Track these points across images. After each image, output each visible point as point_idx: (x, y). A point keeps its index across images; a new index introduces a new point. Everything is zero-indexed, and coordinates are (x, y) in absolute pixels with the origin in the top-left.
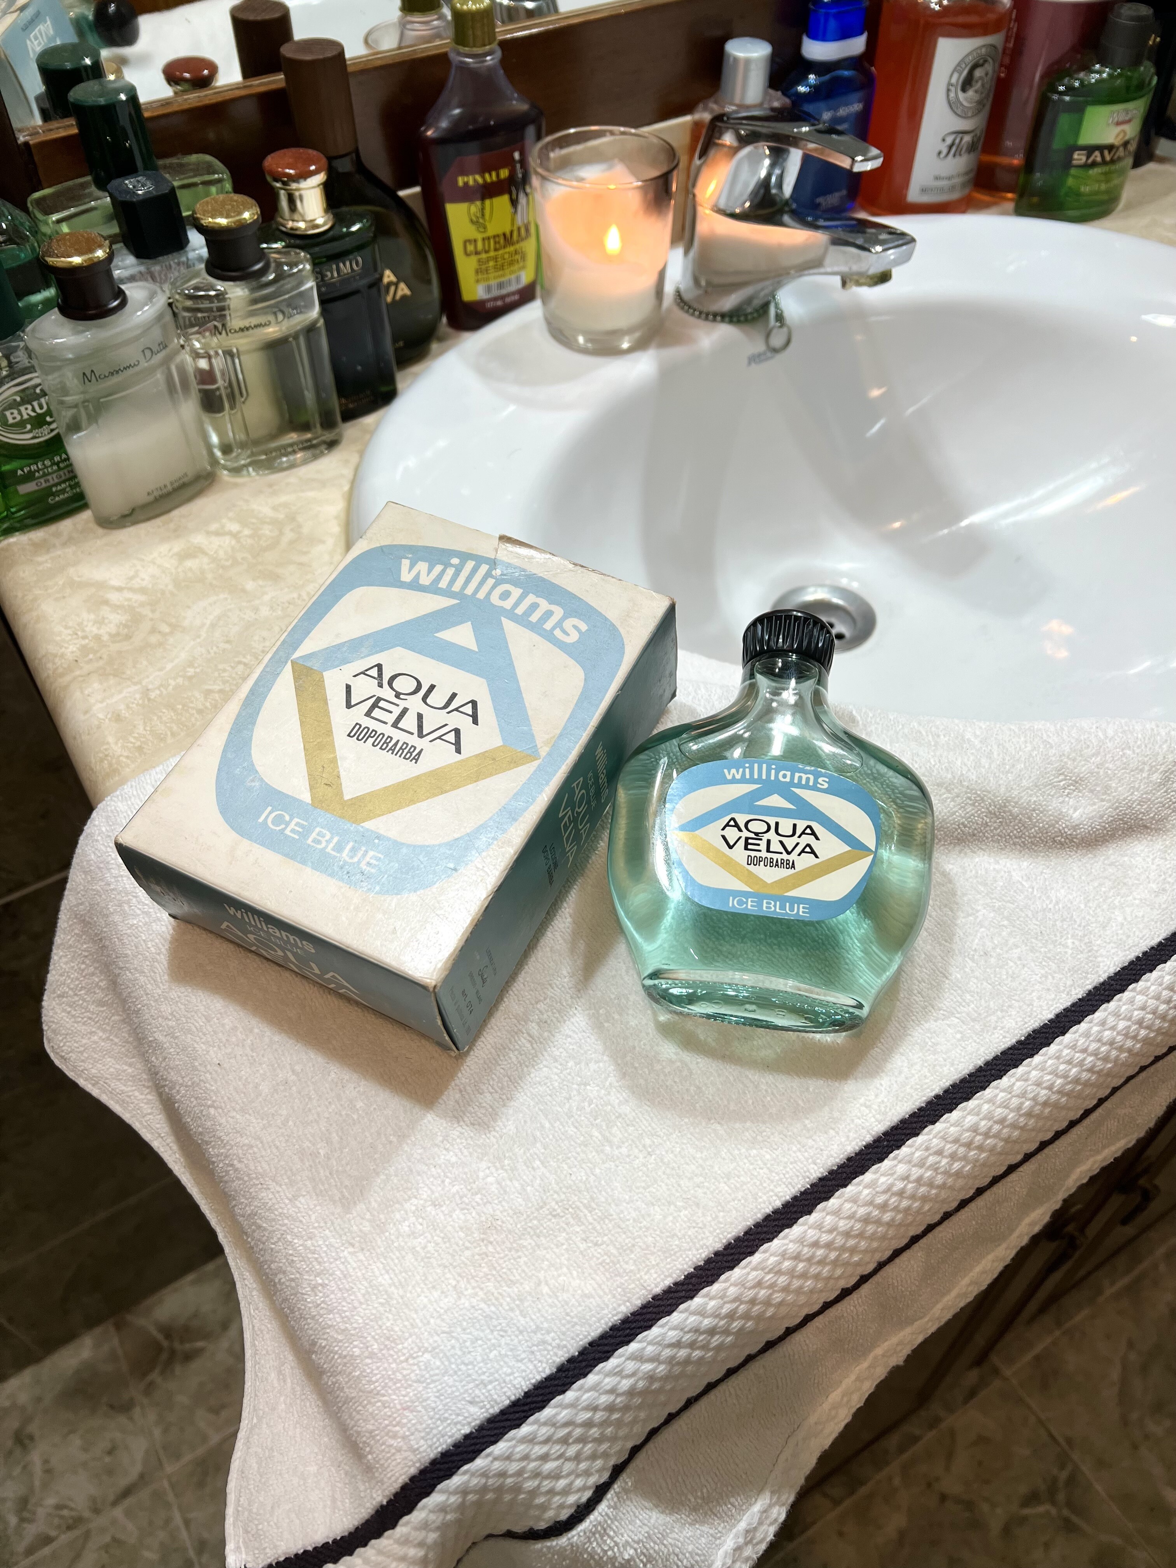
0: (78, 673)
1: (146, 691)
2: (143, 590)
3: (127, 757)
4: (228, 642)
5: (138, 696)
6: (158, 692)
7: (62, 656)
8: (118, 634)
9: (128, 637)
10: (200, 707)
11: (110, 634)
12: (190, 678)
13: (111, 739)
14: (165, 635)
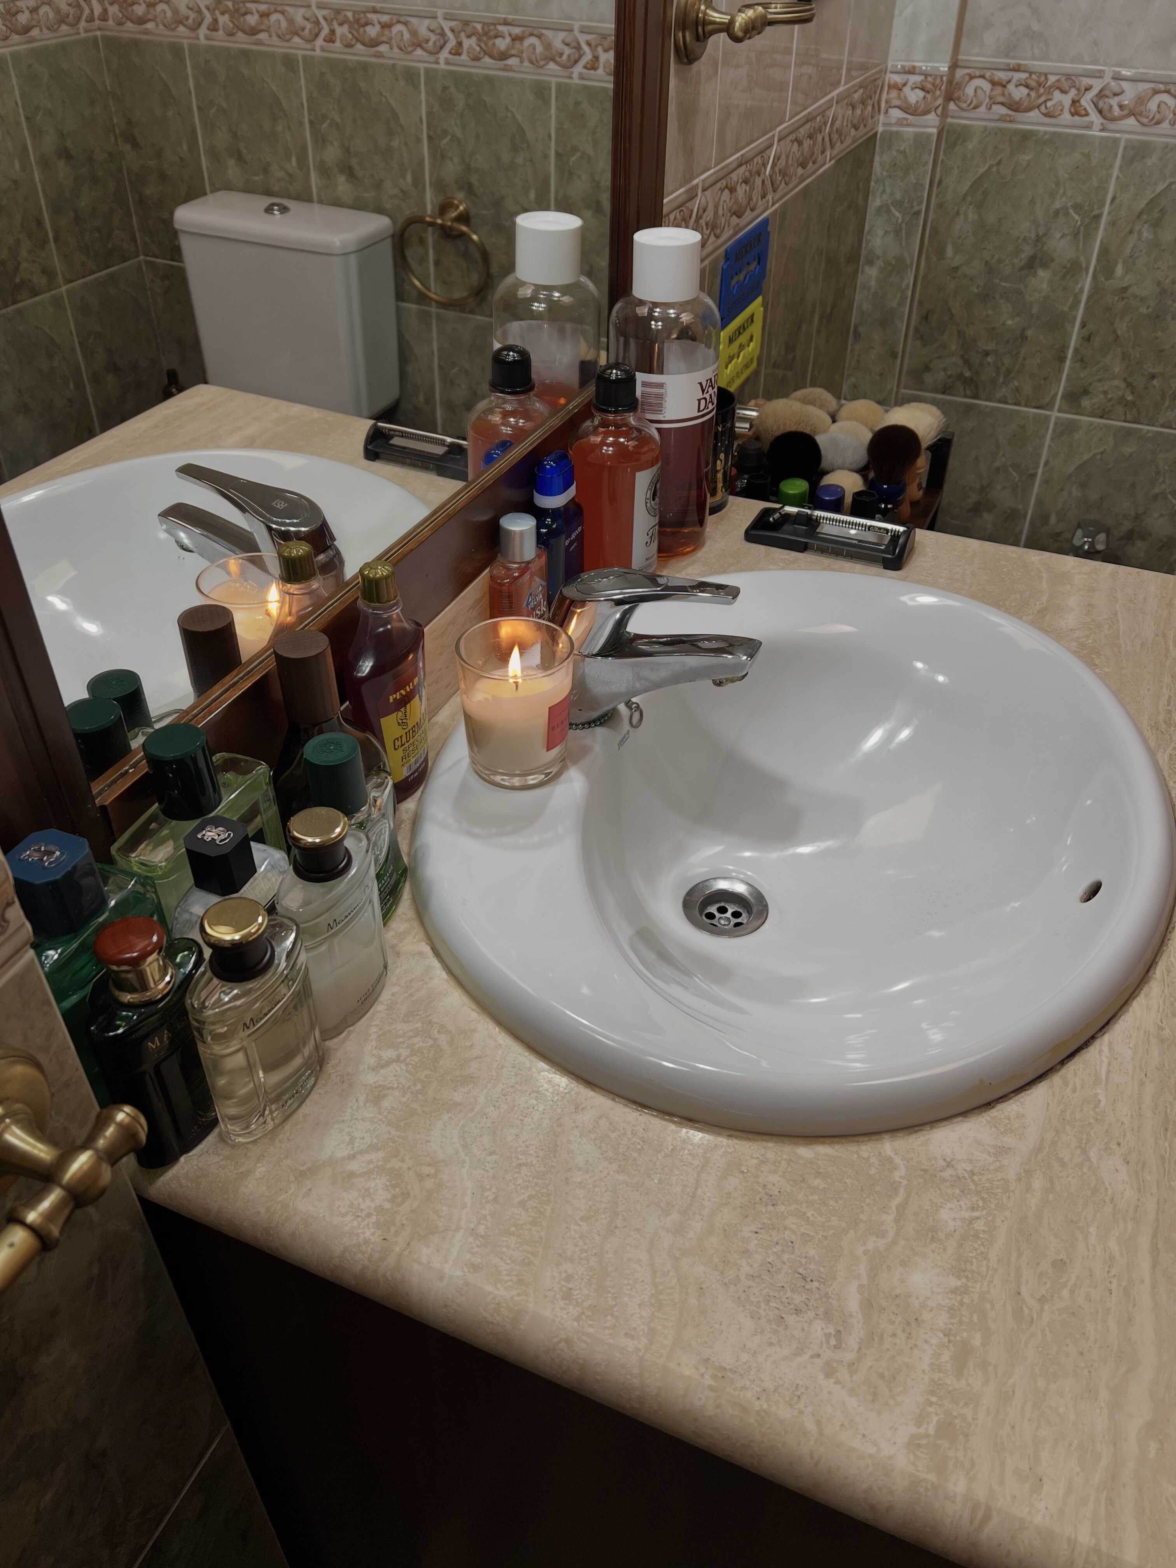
0: (397, 1249)
1: (473, 1232)
2: (372, 1148)
3: (519, 1295)
4: (491, 1154)
5: (471, 1239)
6: (483, 1227)
7: (367, 1242)
8: (394, 1197)
9: (406, 1195)
10: (531, 1219)
11: (387, 1200)
12: (495, 1200)
13: (489, 1288)
14: (434, 1176)
